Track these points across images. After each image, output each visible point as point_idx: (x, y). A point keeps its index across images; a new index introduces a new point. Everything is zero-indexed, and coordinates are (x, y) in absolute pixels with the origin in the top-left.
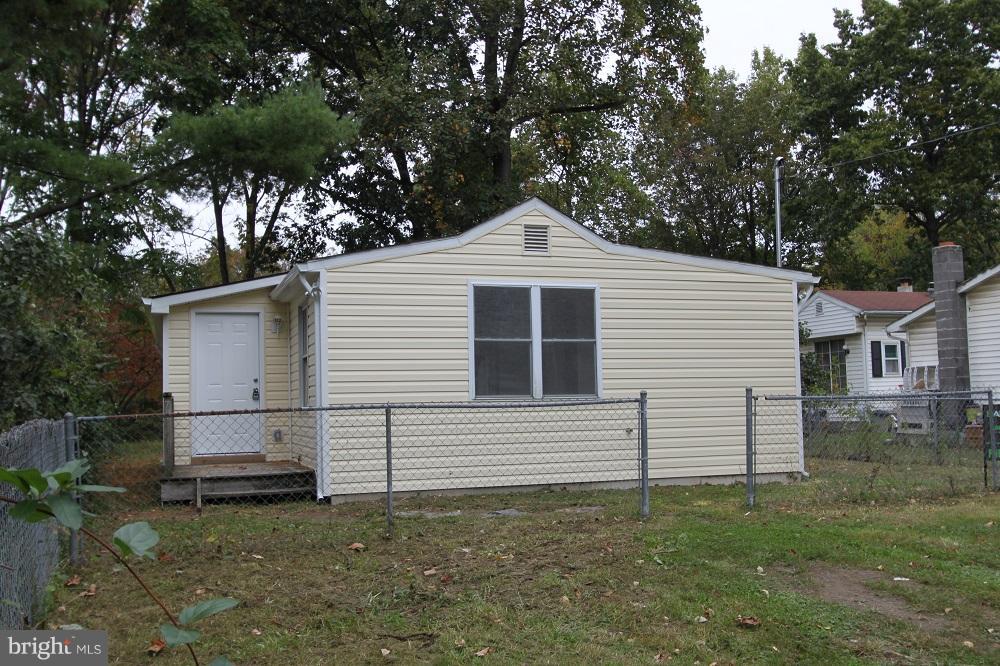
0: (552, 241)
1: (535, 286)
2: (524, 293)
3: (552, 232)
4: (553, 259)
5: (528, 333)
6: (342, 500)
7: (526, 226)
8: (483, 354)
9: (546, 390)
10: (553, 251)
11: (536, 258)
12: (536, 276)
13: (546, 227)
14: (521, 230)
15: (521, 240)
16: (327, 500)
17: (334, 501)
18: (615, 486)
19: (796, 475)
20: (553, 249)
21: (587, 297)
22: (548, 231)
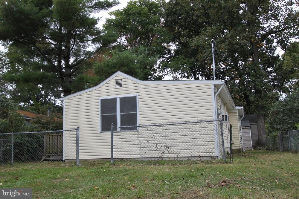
0: (123, 83)
1: (118, 97)
2: (115, 100)
4: (124, 88)
5: (115, 111)
6: (67, 161)
7: (116, 80)
10: (124, 86)
11: (119, 89)
12: (118, 94)
13: (122, 79)
14: (114, 81)
15: (114, 84)
20: (124, 85)
21: (134, 99)
22: (122, 80)
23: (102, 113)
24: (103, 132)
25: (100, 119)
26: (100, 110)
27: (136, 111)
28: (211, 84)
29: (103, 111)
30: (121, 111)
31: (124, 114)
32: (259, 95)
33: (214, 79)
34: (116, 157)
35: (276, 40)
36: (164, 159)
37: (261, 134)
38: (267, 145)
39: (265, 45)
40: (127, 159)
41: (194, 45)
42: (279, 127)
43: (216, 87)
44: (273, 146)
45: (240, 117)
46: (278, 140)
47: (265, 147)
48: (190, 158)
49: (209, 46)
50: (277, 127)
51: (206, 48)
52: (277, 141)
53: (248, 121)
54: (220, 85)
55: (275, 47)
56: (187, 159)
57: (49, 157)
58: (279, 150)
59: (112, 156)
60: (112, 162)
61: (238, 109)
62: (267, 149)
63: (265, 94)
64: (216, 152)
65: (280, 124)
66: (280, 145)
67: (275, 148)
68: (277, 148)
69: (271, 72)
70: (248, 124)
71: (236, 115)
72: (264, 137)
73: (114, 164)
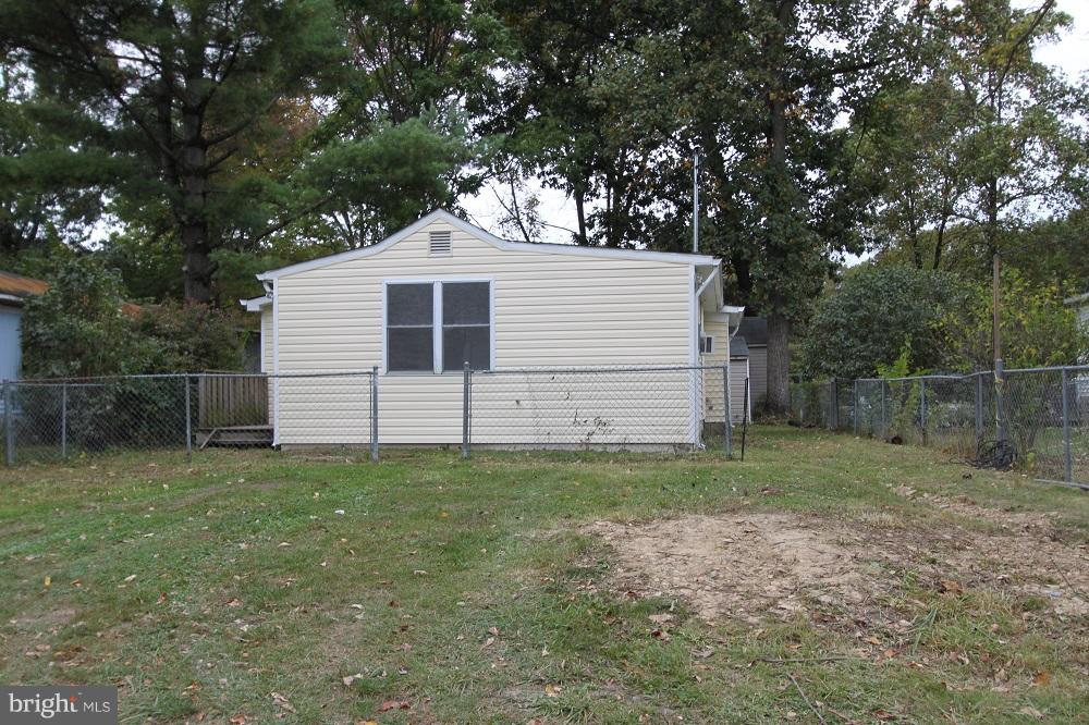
0: (454, 243)
1: (437, 283)
2: (429, 288)
3: (454, 235)
4: (454, 258)
5: (430, 320)
6: (288, 447)
7: (432, 233)
8: (393, 336)
9: (445, 367)
10: (454, 252)
11: (440, 258)
12: (438, 273)
13: (449, 232)
14: (427, 236)
15: (427, 244)
16: (279, 447)
17: (283, 449)
18: (505, 448)
19: (684, 446)
20: (455, 250)
21: (483, 289)
22: (451, 235)
23: (390, 321)
24: (391, 373)
25: (384, 337)
26: (384, 312)
27: (487, 320)
29: (392, 317)
30: (445, 321)
31: (455, 328)
32: (779, 260)
33: (695, 250)
34: (474, 439)
35: (841, 90)
36: (591, 447)
37: (776, 378)
38: (791, 411)
39: (806, 98)
41: (599, 95)
42: (834, 367)
43: (700, 271)
44: (806, 415)
45: (731, 329)
46: (825, 398)
47: (784, 417)
48: (628, 447)
49: (645, 101)
50: (828, 366)
51: (637, 105)
52: (822, 401)
53: (743, 338)
54: (711, 268)
55: (834, 106)
56: (619, 448)
57: (219, 435)
58: (826, 427)
59: (465, 439)
60: (465, 454)
61: (730, 313)
62: (791, 423)
63: (797, 258)
64: (691, 435)
65: (835, 359)
66: (828, 414)
67: (813, 422)
68: (818, 422)
69: (817, 185)
70: (744, 348)
71: (723, 328)
72: (783, 389)
73: (470, 458)
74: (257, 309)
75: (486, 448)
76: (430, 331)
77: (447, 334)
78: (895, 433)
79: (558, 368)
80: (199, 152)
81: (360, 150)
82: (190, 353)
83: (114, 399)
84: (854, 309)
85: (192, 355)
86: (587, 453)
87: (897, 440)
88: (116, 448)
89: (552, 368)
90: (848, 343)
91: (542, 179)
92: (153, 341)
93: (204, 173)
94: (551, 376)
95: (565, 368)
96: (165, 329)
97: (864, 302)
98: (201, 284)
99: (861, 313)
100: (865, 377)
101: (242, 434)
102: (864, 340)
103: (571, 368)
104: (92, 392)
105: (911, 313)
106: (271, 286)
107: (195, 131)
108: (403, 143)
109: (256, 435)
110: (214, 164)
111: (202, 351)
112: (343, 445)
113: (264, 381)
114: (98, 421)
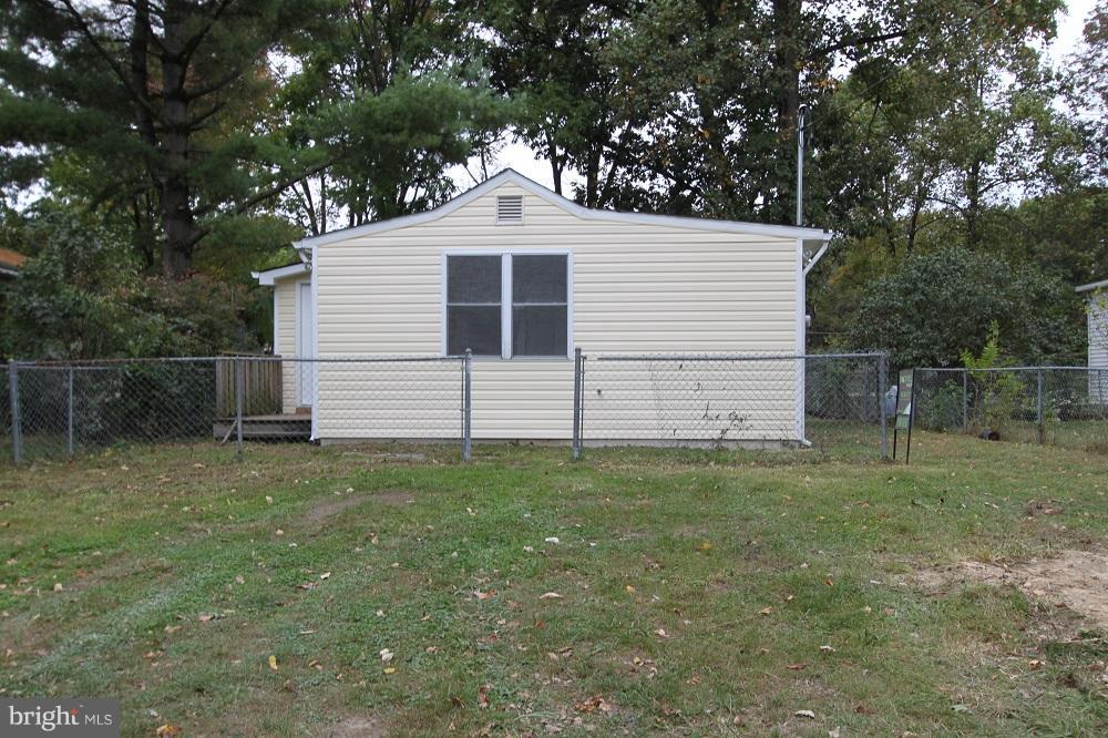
0: (525, 210)
2: (494, 262)
3: (526, 201)
4: (526, 227)
6: (329, 442)
7: (500, 198)
8: (455, 315)
9: (515, 352)
10: (527, 220)
11: (509, 226)
12: (507, 244)
13: (520, 197)
14: (494, 201)
15: (494, 210)
16: (317, 442)
17: (323, 443)
19: (793, 443)
20: (527, 217)
21: (560, 262)
22: (523, 200)
23: (451, 297)
25: (443, 317)
26: (443, 288)
27: (565, 299)
28: (794, 239)
29: (453, 293)
30: (515, 299)
31: (527, 307)
40: (535, 442)
74: (271, 283)
75: (561, 444)
76: (498, 310)
77: (516, 313)
78: (988, 429)
79: (687, 354)
80: (181, 107)
81: (377, 104)
82: (193, 332)
83: (121, 384)
84: (908, 292)
85: (195, 335)
86: (718, 451)
87: (994, 436)
88: (123, 442)
89: (680, 354)
90: (904, 329)
91: (536, 149)
92: (159, 318)
93: (185, 130)
94: (680, 362)
95: (696, 354)
96: (164, 303)
97: (920, 285)
98: (182, 255)
99: (917, 297)
100: (924, 366)
101: (270, 426)
102: (920, 326)
103: (702, 354)
104: (98, 376)
105: (976, 299)
106: (309, 256)
107: (177, 81)
108: (428, 98)
109: (286, 426)
110: (197, 120)
111: (205, 330)
112: (394, 440)
113: (278, 364)
114: (106, 410)
